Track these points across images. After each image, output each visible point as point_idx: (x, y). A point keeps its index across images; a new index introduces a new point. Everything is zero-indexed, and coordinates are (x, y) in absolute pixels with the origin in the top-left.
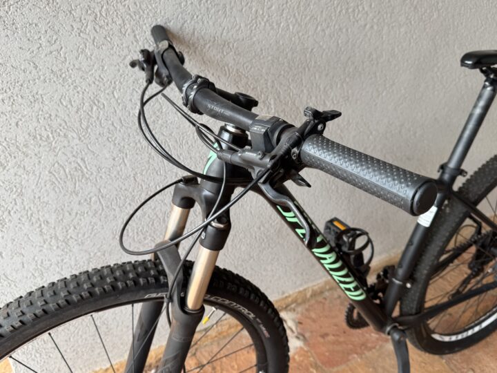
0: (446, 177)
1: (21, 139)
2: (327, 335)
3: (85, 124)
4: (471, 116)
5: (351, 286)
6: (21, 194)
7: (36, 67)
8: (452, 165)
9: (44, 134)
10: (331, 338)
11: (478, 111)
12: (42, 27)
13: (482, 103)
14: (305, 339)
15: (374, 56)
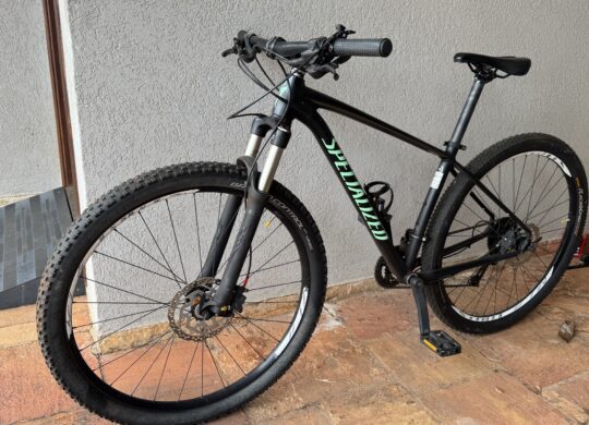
0: (450, 149)
1: (139, 101)
2: (363, 319)
3: (185, 97)
4: (467, 101)
5: (376, 224)
6: (132, 145)
7: (158, 49)
8: (454, 140)
9: (156, 100)
10: (366, 321)
11: (471, 99)
12: (167, 22)
13: (474, 93)
14: (343, 321)
15: (404, 77)
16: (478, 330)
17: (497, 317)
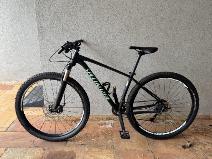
0: (131, 75)
5: (105, 94)
8: (132, 72)
14: (113, 126)
16: (151, 136)
17: (160, 134)
